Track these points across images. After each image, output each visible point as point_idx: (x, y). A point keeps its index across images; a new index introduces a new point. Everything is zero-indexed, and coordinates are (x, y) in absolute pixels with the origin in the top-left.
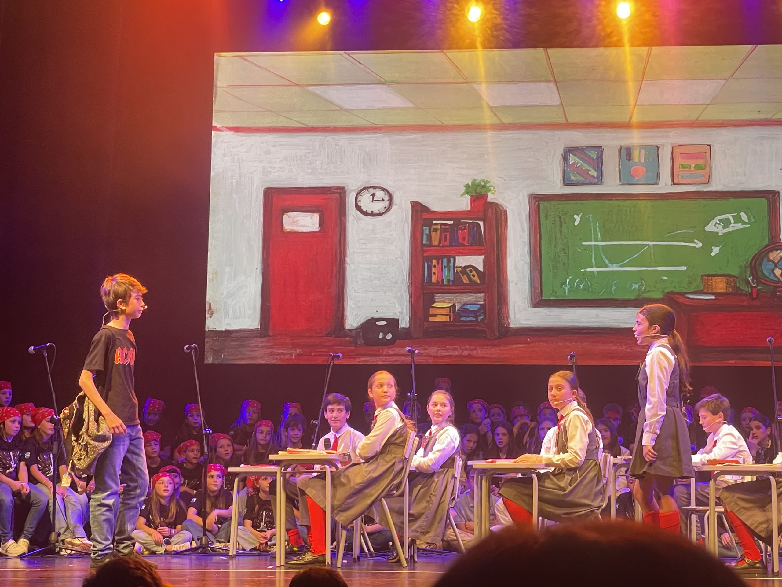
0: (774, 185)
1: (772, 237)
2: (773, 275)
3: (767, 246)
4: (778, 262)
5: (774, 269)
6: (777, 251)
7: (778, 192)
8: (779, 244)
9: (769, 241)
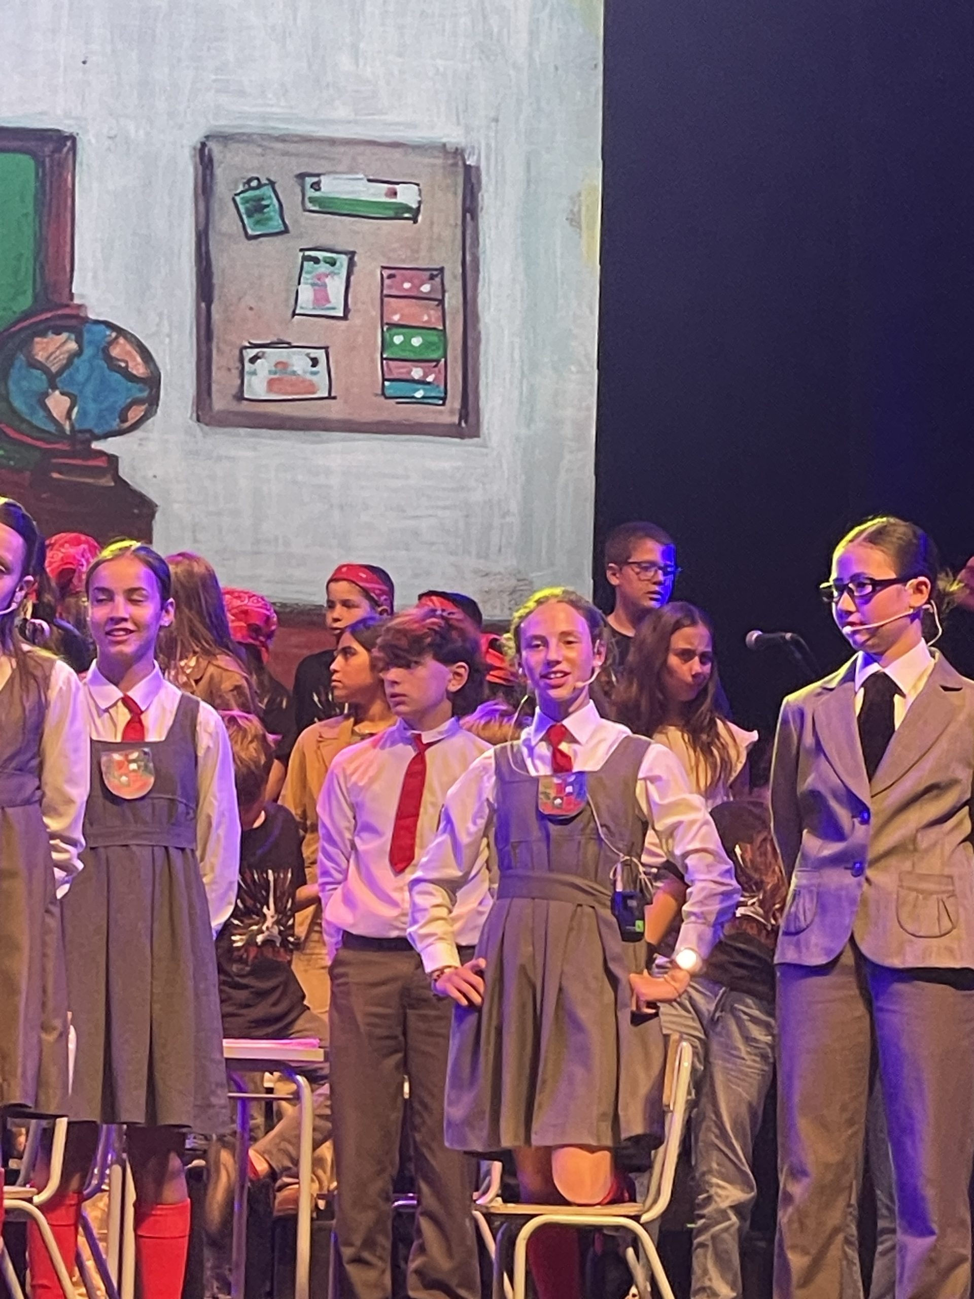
0: (59, 112)
1: (45, 288)
2: (42, 413)
3: (26, 315)
4: (60, 372)
5: (47, 395)
6: (58, 333)
7: (73, 138)
8: (67, 311)
9: (36, 297)
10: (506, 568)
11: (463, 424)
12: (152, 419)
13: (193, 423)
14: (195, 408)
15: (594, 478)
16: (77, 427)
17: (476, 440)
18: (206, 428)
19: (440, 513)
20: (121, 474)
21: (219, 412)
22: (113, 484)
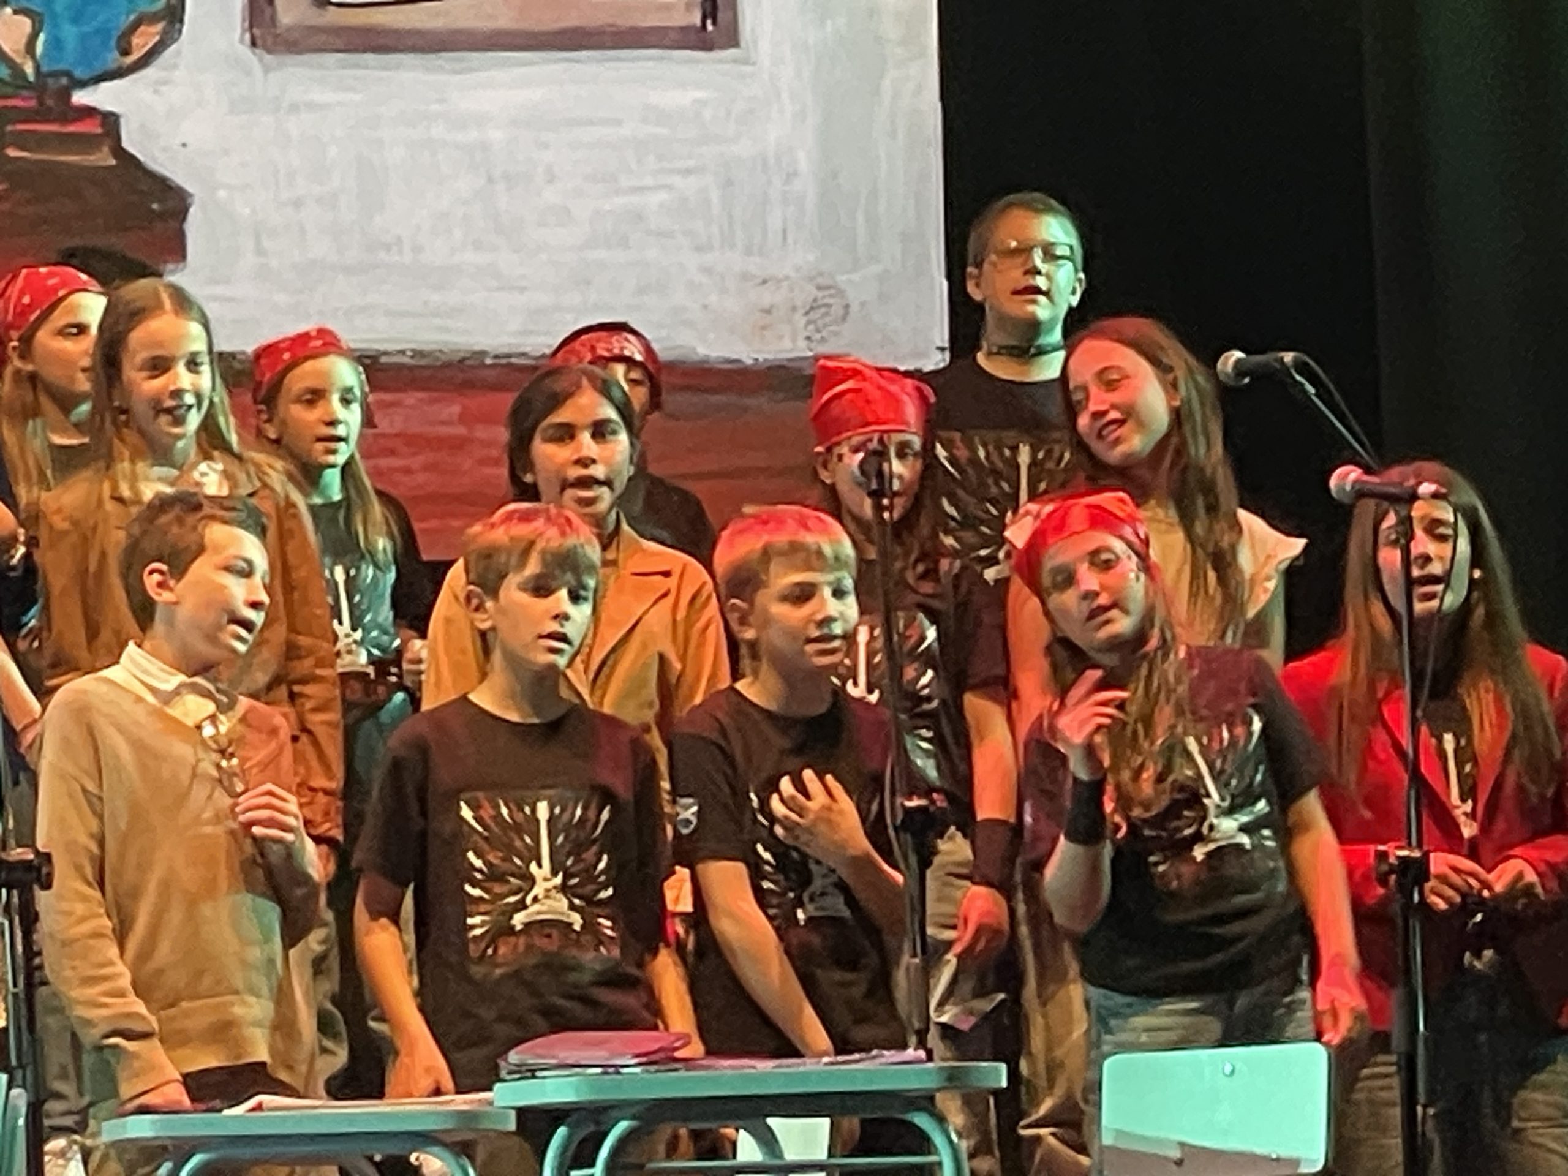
10: (798, 269)
11: (710, 27)
12: (174, 47)
13: (245, 51)
14: (247, 24)
15: (939, 105)
16: (45, 69)
17: (732, 52)
18: (268, 58)
19: (677, 180)
20: (126, 144)
21: (289, 29)
22: (113, 162)
